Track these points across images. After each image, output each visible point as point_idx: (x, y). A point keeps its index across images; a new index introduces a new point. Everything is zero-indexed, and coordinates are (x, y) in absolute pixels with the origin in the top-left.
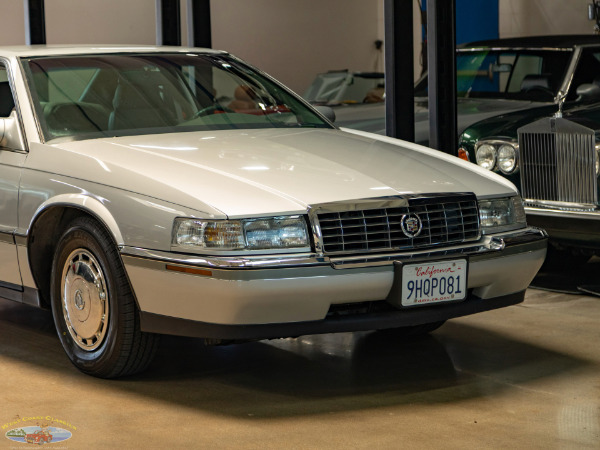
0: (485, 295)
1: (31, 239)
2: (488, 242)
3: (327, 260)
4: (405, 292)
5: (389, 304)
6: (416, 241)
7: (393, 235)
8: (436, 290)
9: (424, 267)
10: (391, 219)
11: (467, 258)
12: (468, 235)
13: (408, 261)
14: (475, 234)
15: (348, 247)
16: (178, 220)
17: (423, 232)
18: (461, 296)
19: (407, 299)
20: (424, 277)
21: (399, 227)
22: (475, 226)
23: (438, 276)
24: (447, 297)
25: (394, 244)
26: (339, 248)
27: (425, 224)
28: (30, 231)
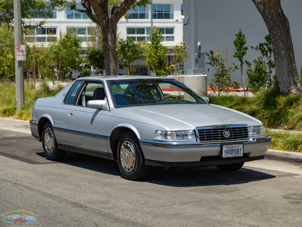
0: (251, 156)
1: (111, 137)
2: (251, 139)
3: (200, 143)
4: (224, 153)
5: (219, 157)
6: (228, 138)
7: (221, 136)
8: (233, 153)
9: (230, 146)
10: (220, 132)
11: (243, 144)
12: (245, 137)
13: (225, 144)
14: (247, 137)
15: (207, 140)
16: (157, 131)
17: (230, 136)
18: (242, 155)
19: (224, 155)
20: (230, 149)
21: (223, 134)
22: (247, 134)
23: (234, 149)
24: (237, 155)
25: (221, 139)
26: (204, 140)
27: (231, 134)
28: (111, 135)
